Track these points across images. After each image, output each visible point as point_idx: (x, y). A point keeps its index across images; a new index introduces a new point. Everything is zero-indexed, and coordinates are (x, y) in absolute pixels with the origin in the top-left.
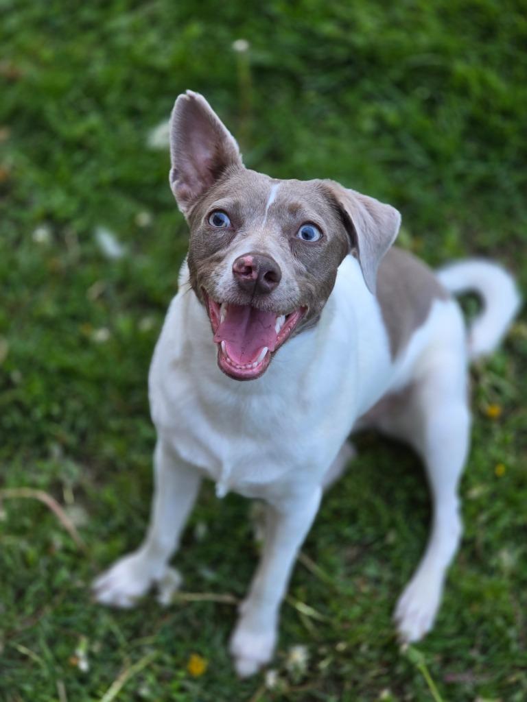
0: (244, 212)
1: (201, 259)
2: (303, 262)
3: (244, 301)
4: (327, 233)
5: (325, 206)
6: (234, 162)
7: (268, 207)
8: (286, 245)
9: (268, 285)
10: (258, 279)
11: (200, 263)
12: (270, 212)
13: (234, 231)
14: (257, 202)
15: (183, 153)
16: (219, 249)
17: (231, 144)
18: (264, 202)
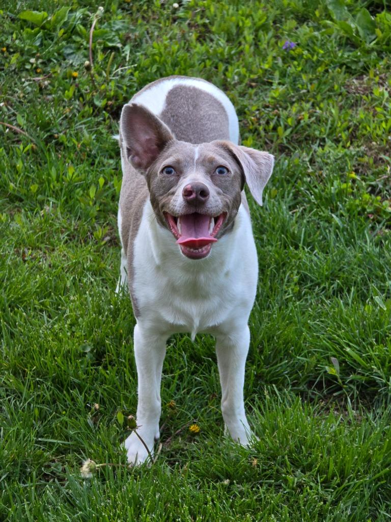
0: (182, 165)
1: (161, 195)
2: (219, 187)
3: (192, 211)
4: (231, 169)
5: (227, 155)
6: (170, 138)
7: (195, 161)
8: (209, 179)
9: (203, 199)
10: (196, 197)
11: (161, 198)
12: (196, 163)
13: (178, 176)
14: (188, 159)
15: (132, 138)
16: (172, 187)
17: (166, 129)
18: (193, 159)
